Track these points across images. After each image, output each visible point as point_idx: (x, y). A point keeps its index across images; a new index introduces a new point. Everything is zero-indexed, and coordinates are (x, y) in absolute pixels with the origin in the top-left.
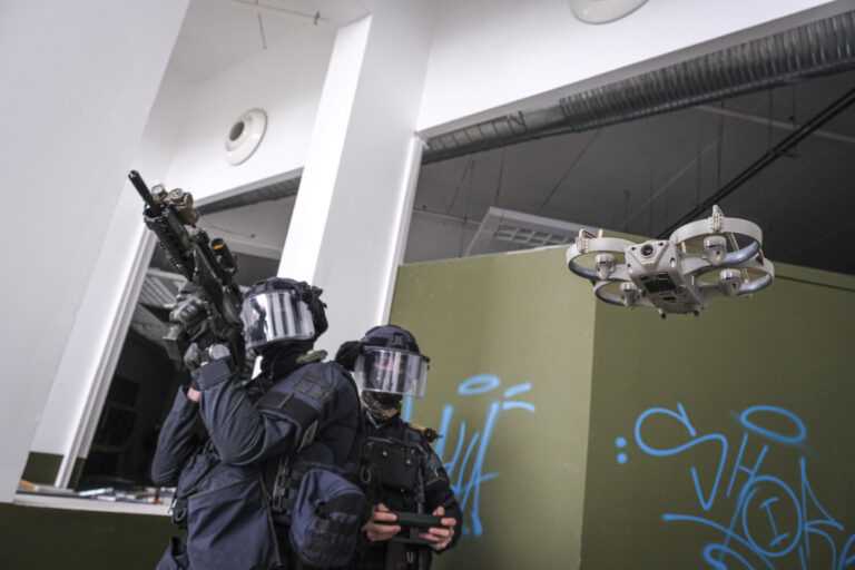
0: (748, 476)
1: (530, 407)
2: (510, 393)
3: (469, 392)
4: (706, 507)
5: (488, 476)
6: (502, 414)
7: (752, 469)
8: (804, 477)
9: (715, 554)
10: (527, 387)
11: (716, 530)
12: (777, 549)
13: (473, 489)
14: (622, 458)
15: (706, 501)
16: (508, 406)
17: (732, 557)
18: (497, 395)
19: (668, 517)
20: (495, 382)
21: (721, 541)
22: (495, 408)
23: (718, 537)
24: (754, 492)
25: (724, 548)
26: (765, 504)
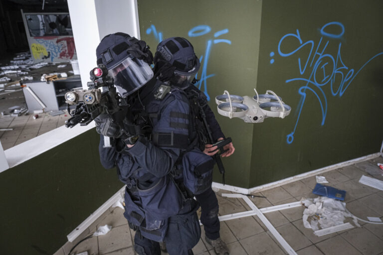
0: (319, 56)
1: (229, 42)
2: (217, 35)
3: (194, 35)
4: (302, 73)
5: (210, 76)
6: (214, 46)
7: (321, 53)
8: (339, 51)
9: (302, 91)
10: (226, 31)
11: (303, 81)
12: (324, 82)
13: (203, 82)
14: (272, 61)
15: (302, 71)
16: (216, 41)
17: (309, 90)
18: (210, 36)
19: (288, 81)
20: (208, 29)
21: (305, 85)
22: (210, 43)
23: (304, 83)
24: (320, 62)
25: (306, 87)
26: (323, 66)
